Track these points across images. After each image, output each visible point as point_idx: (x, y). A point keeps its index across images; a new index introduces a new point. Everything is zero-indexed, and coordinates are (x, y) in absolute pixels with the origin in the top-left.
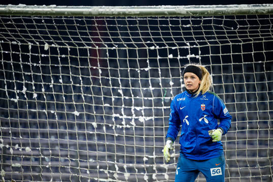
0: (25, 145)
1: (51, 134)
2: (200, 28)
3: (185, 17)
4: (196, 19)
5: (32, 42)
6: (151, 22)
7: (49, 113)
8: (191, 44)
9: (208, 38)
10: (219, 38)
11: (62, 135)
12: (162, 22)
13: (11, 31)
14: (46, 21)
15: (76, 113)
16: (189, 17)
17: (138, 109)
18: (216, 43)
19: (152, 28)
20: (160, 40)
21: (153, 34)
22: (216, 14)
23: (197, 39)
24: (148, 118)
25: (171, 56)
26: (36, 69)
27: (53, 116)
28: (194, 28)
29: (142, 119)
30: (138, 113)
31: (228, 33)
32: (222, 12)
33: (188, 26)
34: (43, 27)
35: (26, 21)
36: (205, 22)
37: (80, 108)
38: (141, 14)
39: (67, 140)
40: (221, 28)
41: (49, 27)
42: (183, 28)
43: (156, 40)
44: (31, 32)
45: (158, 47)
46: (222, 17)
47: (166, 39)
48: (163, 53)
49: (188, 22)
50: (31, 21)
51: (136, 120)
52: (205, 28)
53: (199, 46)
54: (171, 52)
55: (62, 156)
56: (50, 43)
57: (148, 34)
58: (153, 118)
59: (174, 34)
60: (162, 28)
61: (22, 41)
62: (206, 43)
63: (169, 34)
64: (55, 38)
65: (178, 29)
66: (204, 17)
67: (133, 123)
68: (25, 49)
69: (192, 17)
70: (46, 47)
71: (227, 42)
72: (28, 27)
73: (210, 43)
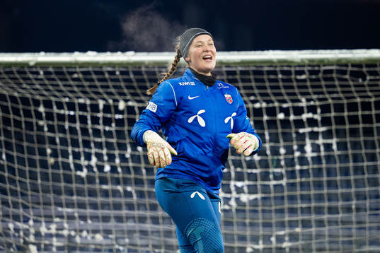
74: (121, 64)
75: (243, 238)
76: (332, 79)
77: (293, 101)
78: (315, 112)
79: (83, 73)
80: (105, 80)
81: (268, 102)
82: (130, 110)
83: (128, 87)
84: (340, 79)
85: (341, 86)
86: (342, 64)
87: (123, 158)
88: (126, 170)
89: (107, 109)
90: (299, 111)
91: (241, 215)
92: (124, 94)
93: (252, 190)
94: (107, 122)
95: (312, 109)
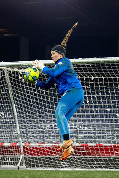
0: (84, 126)
1: (97, 120)
5: (85, 76)
7: (95, 110)
14: (92, 65)
15: (108, 110)
26: (88, 89)
27: (97, 112)
34: (90, 68)
35: (82, 66)
37: (110, 107)
39: (104, 123)
41: (93, 68)
44: (85, 71)
50: (85, 66)
55: (102, 131)
56: (94, 76)
61: (81, 76)
64: (96, 74)
68: (82, 79)
70: (92, 78)
72: (84, 69)
74: (91, 62)
79: (77, 66)
80: (86, 69)
82: (96, 79)
83: (94, 71)
87: (94, 98)
89: (87, 79)
92: (93, 74)
94: (87, 84)
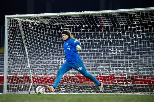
1: (87, 57)
2: (140, 16)
3: (134, 13)
4: (138, 13)
5: (79, 25)
6: (121, 15)
7: (85, 50)
8: (137, 22)
9: (143, 20)
10: (147, 20)
11: (91, 58)
12: (125, 15)
13: (71, 21)
14: (83, 17)
15: (95, 50)
16: (136, 13)
17: (118, 47)
18: (146, 21)
19: (122, 17)
20: (125, 21)
21: (122, 20)
22: (145, 11)
23: (139, 20)
24: (122, 50)
25: (129, 27)
26: (80, 34)
27: (87, 51)
28: (138, 17)
29: (119, 51)
30: (118, 49)
31: (150, 18)
32: (148, 10)
33: (135, 16)
34: (82, 19)
35: (76, 17)
36: (142, 14)
37: (97, 48)
38: (118, 12)
39: (92, 60)
40: (148, 16)
41: (84, 19)
42: (134, 17)
43: (123, 21)
44: (78, 21)
45: (124, 24)
46: (148, 12)
47: (127, 21)
48: (126, 26)
49: (135, 15)
50: (78, 17)
51: (117, 51)
52: (142, 16)
53: (140, 23)
54: (130, 26)
55: (91, 65)
56: (85, 25)
57: (120, 20)
58: (124, 50)
59: (130, 19)
60: (126, 17)
61: (75, 25)
62: (142, 22)
63: (128, 19)
64: (87, 23)
65: (132, 17)
66: (141, 12)
67: (116, 52)
68: (76, 27)
69: (137, 13)
70: (84, 26)
71: (150, 21)
72: (77, 19)
73: (144, 22)
74: (83, 15)
75: (119, 62)
76: (144, 16)
77: (132, 23)
78: (139, 26)
79: (72, 17)
80: (79, 19)
81: (125, 23)
82: (86, 27)
83: (85, 21)
84: (146, 16)
85: (146, 18)
86: (146, 12)
87: (85, 41)
88: (86, 44)
89: (80, 27)
90: (134, 26)
91: (119, 56)
92: (85, 23)
93: (122, 48)
94: (80, 31)
95: (138, 25)
